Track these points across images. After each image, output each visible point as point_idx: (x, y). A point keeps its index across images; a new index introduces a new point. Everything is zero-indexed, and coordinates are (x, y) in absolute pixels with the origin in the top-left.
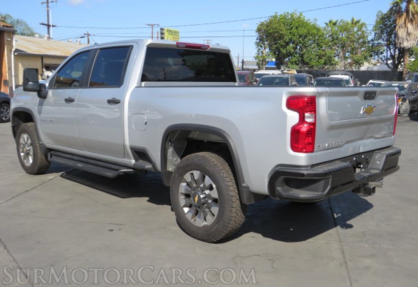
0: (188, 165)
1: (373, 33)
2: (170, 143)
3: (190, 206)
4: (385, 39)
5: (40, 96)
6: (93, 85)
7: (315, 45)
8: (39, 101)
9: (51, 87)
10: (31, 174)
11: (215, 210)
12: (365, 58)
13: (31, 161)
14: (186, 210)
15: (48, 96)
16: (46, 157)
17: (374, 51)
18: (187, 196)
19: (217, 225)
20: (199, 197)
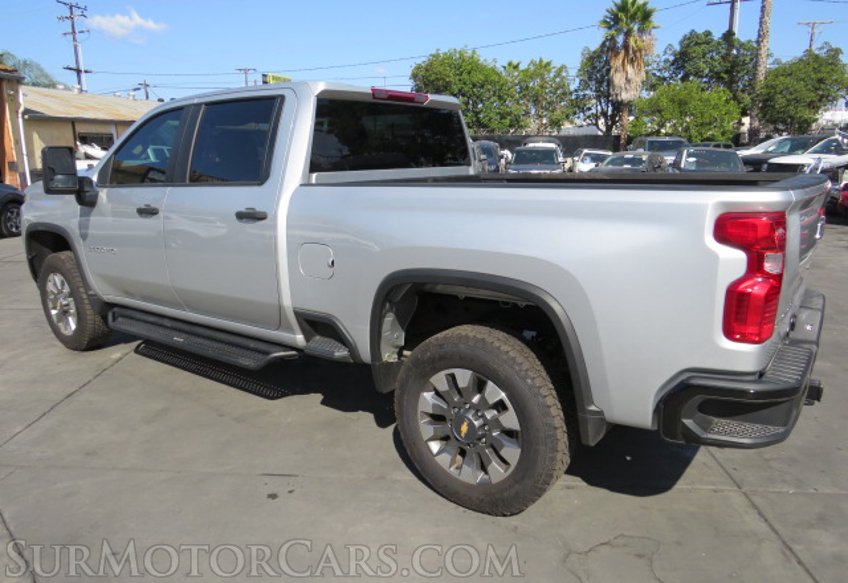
0: (442, 358)
1: (578, 80)
2: (388, 305)
3: (445, 438)
4: (594, 88)
5: (81, 200)
6: (196, 180)
7: (495, 98)
8: (81, 209)
9: (102, 182)
10: (75, 349)
11: (512, 453)
12: (567, 117)
13: (73, 326)
14: (435, 446)
15: (99, 201)
16: (105, 318)
17: (579, 106)
18: (437, 418)
19: (517, 486)
20: (471, 425)
